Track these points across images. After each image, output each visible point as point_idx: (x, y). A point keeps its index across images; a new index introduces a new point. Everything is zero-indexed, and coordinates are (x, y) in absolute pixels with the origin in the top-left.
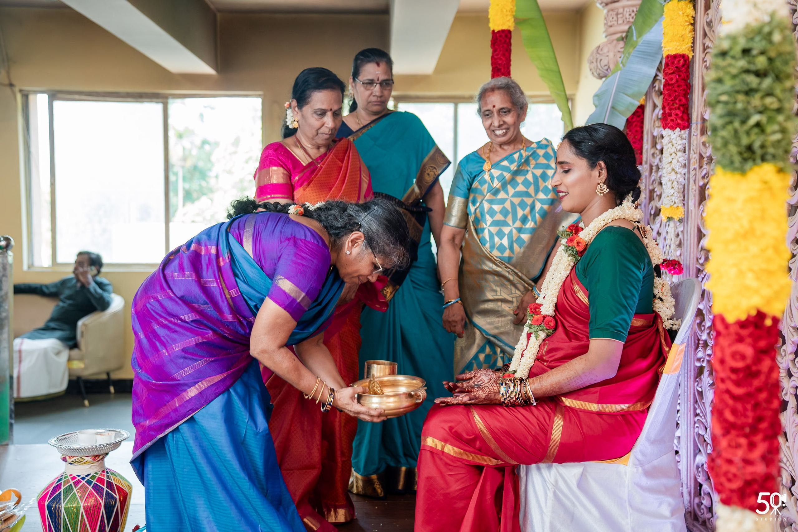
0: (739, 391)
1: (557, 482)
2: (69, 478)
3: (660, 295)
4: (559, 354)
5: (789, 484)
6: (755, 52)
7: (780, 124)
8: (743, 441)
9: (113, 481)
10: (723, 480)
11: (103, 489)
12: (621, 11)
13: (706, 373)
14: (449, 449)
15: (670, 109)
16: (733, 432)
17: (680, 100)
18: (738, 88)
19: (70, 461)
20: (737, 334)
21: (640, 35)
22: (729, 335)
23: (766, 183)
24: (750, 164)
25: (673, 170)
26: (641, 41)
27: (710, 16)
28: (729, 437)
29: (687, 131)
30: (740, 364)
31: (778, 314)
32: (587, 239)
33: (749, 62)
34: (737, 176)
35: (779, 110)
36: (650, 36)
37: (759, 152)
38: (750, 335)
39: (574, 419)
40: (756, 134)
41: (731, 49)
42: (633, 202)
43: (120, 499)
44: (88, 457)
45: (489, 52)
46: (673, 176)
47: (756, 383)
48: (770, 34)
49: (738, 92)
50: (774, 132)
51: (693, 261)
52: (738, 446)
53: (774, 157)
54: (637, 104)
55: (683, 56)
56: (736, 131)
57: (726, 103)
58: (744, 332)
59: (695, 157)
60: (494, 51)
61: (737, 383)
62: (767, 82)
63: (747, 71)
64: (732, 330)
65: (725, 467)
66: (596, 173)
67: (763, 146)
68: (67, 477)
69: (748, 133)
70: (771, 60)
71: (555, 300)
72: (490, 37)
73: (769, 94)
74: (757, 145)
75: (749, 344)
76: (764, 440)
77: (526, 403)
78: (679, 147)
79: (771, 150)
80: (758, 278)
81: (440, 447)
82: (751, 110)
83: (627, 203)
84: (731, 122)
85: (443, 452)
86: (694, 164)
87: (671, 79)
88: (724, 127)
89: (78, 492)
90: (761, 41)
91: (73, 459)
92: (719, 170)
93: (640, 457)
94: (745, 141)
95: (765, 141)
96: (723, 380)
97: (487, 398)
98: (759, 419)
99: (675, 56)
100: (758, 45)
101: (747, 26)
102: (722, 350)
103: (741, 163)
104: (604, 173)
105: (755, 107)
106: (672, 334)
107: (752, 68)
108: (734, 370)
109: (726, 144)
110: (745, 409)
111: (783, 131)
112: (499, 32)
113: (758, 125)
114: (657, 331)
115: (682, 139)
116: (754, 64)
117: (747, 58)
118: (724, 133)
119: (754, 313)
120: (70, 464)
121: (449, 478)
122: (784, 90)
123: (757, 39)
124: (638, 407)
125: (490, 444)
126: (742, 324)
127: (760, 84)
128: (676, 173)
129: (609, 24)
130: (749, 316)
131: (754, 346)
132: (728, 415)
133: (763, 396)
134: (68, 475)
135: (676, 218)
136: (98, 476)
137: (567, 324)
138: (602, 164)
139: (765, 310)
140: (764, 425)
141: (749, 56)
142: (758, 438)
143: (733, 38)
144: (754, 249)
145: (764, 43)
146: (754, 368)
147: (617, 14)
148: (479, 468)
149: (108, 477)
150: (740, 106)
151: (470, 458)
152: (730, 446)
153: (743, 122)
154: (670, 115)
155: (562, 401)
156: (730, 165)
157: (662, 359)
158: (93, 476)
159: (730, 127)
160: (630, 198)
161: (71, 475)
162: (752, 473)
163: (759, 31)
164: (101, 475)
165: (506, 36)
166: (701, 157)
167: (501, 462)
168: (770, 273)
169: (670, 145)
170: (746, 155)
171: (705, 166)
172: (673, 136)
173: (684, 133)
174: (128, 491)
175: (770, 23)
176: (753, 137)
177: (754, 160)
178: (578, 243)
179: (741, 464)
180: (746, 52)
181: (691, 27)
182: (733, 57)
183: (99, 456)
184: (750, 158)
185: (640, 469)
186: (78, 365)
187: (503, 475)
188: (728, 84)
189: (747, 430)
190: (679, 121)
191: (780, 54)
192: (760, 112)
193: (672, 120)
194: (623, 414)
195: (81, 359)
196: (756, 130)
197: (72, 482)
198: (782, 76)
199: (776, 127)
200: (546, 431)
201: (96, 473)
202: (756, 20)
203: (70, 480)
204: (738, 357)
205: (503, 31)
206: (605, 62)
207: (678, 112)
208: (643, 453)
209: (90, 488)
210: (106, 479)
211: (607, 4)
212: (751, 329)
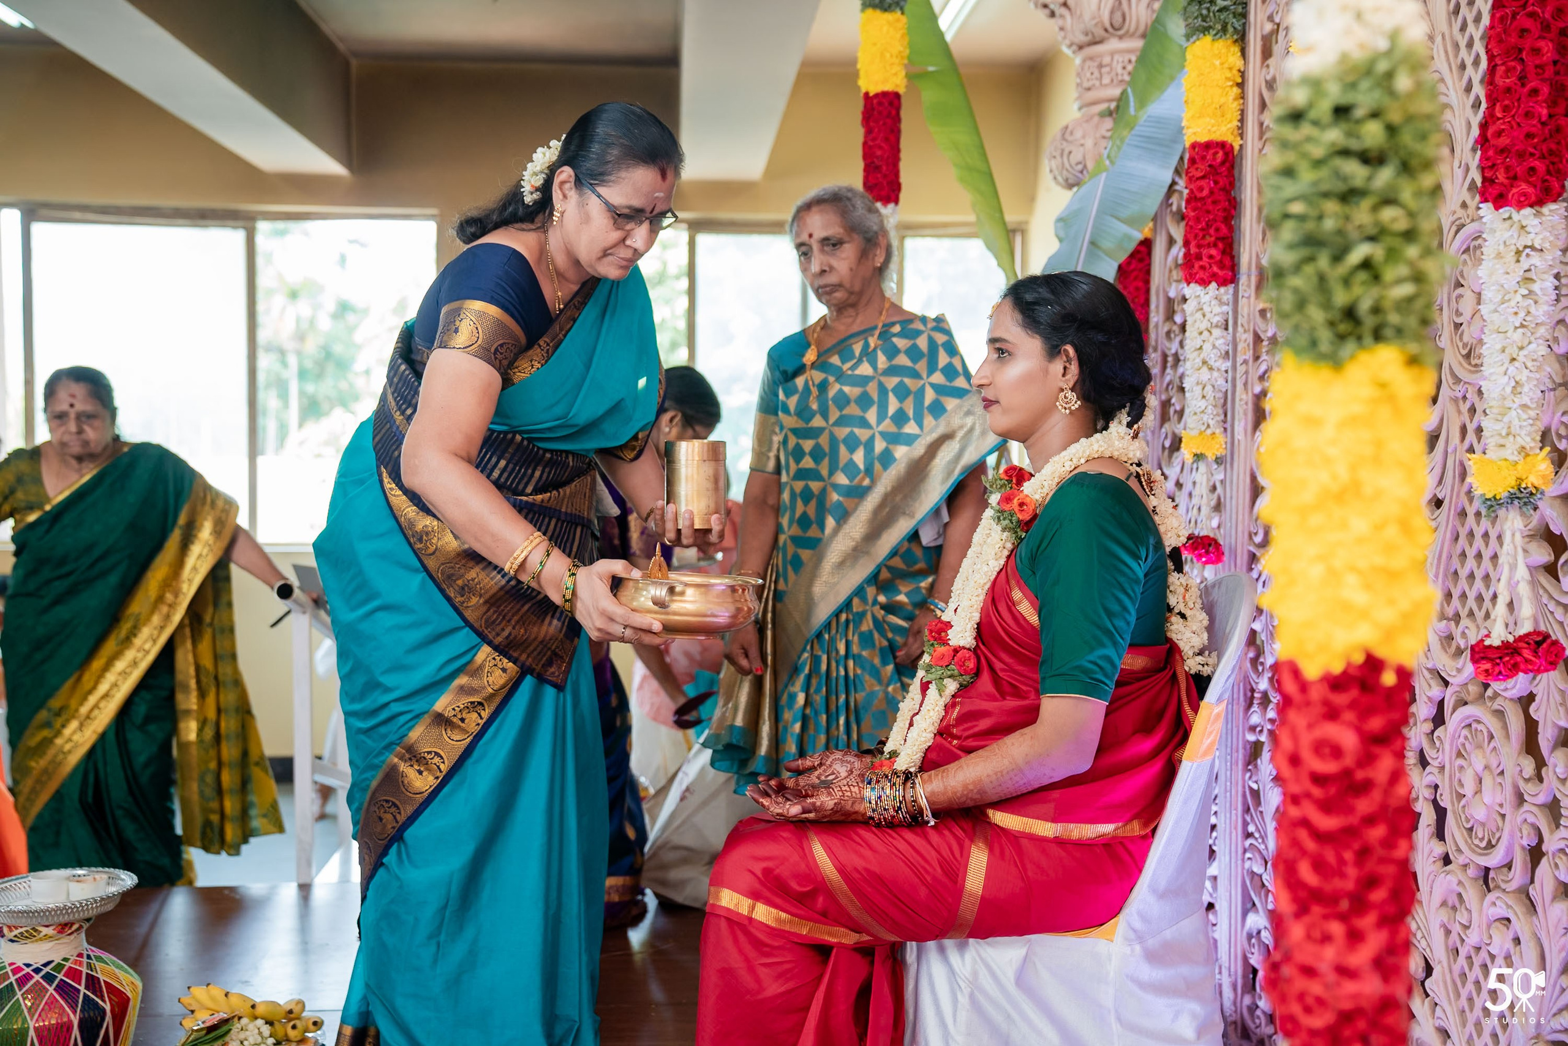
0: (1330, 824)
1: (975, 974)
2: (9, 969)
3: (1181, 607)
4: (984, 724)
6: (1359, 113)
7: (1411, 264)
8: (1337, 928)
9: (99, 976)
10: (1296, 1009)
11: (78, 991)
12: (1106, 60)
13: (1266, 755)
14: (763, 913)
15: (1199, 246)
16: (1317, 910)
17: (1217, 230)
18: (1325, 187)
19: (11, 935)
20: (1326, 703)
21: (1142, 103)
22: (1308, 704)
23: (1383, 385)
24: (1350, 346)
25: (1204, 362)
26: (1143, 116)
27: (1272, 70)
28: (1307, 919)
29: (1231, 288)
30: (1328, 767)
31: (1410, 662)
32: (1037, 497)
33: (1349, 134)
34: (1325, 372)
35: (1409, 235)
36: (1160, 106)
37: (1369, 322)
38: (1352, 706)
39: (1009, 850)
40: (1363, 283)
41: (1310, 105)
42: (1130, 425)
43: (112, 1011)
44: (47, 926)
45: (858, 134)
46: (1205, 375)
47: (1364, 806)
48: (1389, 75)
49: (1326, 195)
50: (1399, 281)
51: (1243, 538)
52: (1326, 938)
53: (1399, 332)
54: (1138, 236)
55: (1223, 145)
56: (1322, 279)
57: (1301, 218)
58: (1341, 699)
59: (1245, 338)
60: (869, 131)
61: (1326, 807)
62: (1385, 175)
63: (1345, 153)
64: (1315, 694)
65: (1301, 983)
66: (1057, 366)
67: (1376, 310)
68: (4, 967)
69: (1346, 282)
70: (1392, 130)
71: (976, 617)
72: (860, 105)
73: (1388, 201)
74: (1365, 306)
75: (1350, 724)
76: (1381, 924)
77: (916, 820)
78: (1216, 320)
79: (1394, 318)
80: (1368, 587)
81: (744, 910)
82: (1354, 234)
83: (1118, 428)
84: (1311, 259)
85: (750, 920)
86: (1245, 353)
87: (1201, 189)
88: (1297, 268)
89: (24, 999)
90: (1371, 89)
91: (16, 932)
92: (1287, 358)
93: (1138, 924)
94: (1341, 298)
95: (1381, 298)
96: (1296, 800)
97: (840, 810)
98: (1371, 882)
99: (1208, 145)
100: (1365, 99)
101: (1344, 58)
102: (1295, 737)
103: (1332, 343)
104: (1074, 368)
105: (1361, 227)
106: (1200, 683)
107: (1354, 145)
108: (1318, 779)
109: (1301, 304)
110: (1342, 862)
111: (1418, 278)
112: (877, 95)
113: (1366, 264)
114: (1174, 678)
115: (1221, 303)
116: (1358, 137)
117: (1344, 126)
118: (1296, 281)
119: (1359, 658)
120: (12, 941)
121: (763, 972)
122: (1418, 194)
123: (1365, 85)
124: (1135, 828)
125: (843, 901)
126: (1335, 683)
127: (1370, 179)
128: (1211, 369)
129: (1086, 84)
130: (1349, 665)
131: (1359, 730)
132: (1306, 873)
133: (1377, 833)
134: (6, 964)
135: (1211, 457)
136: (68, 964)
137: (998, 665)
138: (1070, 351)
139: (1381, 652)
140: (1378, 895)
141: (1348, 120)
142: (1367, 922)
143: (1315, 84)
144: (1360, 525)
145: (1378, 94)
146: (1360, 775)
147: (1101, 66)
148: (823, 950)
149: (89, 966)
150: (1329, 224)
151: (804, 929)
152: (1309, 937)
153: (1338, 258)
154: (1199, 257)
155: (987, 816)
156: (1311, 349)
157: (1180, 733)
158: (59, 964)
159: (1309, 269)
160: (1124, 417)
161: (11, 964)
162: (1355, 996)
163: (1368, 70)
164: (76, 962)
165: (891, 104)
166: (1258, 339)
167: (866, 938)
168: (1392, 575)
169: (1199, 315)
170: (1343, 327)
171: (1264, 357)
172: (1205, 299)
173: (1227, 292)
174: (129, 994)
175: (1389, 53)
176: (1357, 290)
177: (1359, 338)
178: (1021, 504)
179: (1331, 977)
180: (1341, 112)
181: (1236, 91)
182: (1316, 123)
183: (72, 924)
184: (1350, 334)
185: (1138, 948)
187: (872, 963)
188: (1307, 176)
189: (1344, 905)
190: (1215, 269)
191: (1410, 119)
192: (1372, 239)
193: (1202, 268)
194: (1106, 844)
196: (1362, 276)
197: (13, 979)
198: (1414, 162)
199: (1403, 270)
200: (955, 874)
201: (66, 960)
202: (1362, 46)
203: (10, 974)
204: (1327, 751)
205: (884, 95)
206: (1077, 156)
207: (1213, 252)
208: (1143, 917)
209: (51, 989)
210: (84, 970)
211: (1081, 48)
212: (1354, 693)
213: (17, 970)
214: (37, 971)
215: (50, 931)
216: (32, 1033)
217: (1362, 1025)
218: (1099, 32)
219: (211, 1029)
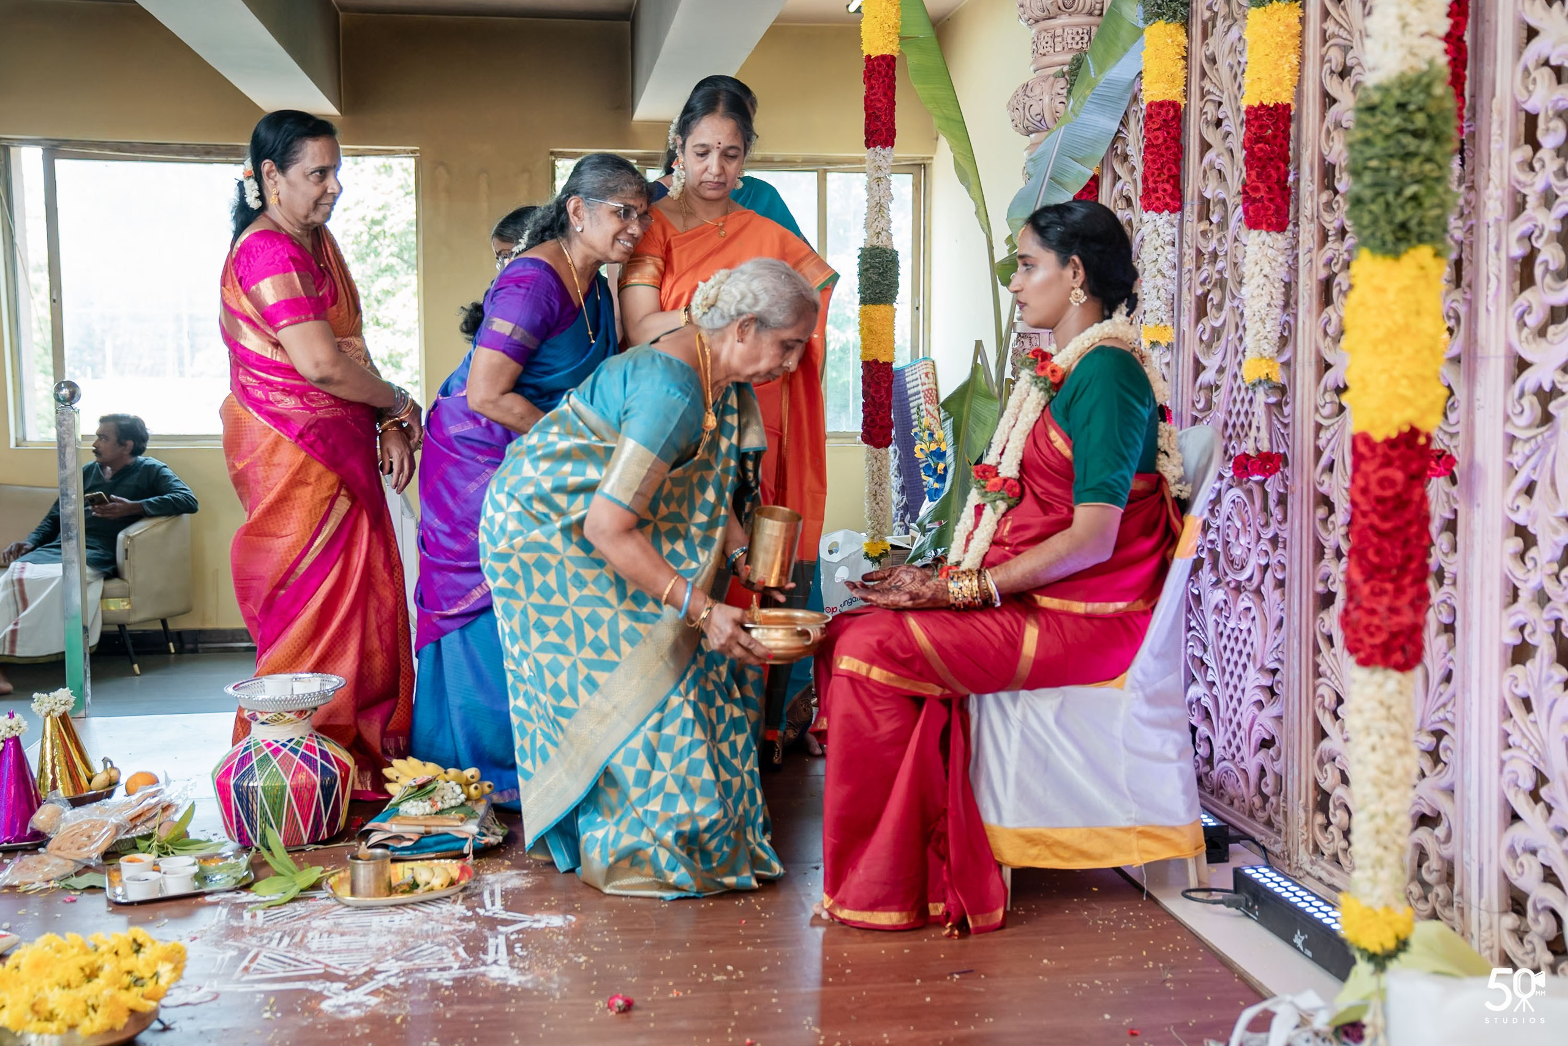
0: (1387, 526)
1: (1025, 716)
3: (1166, 448)
4: (1028, 534)
5: (1333, 705)
6: (1412, 107)
7: (1438, 197)
8: (1389, 586)
9: (327, 750)
11: (316, 760)
12: (1059, 32)
14: (877, 674)
15: (1155, 182)
16: (1377, 577)
17: (1170, 170)
18: (1392, 151)
19: (263, 719)
20: (1385, 455)
21: (1102, 69)
22: (1373, 457)
23: (1422, 268)
24: (1402, 247)
25: (1159, 271)
26: (1102, 79)
27: (1211, 49)
28: (1372, 583)
29: (1178, 215)
30: (1387, 493)
31: (1432, 431)
32: (1064, 366)
33: (1405, 120)
34: (1390, 261)
36: (1121, 71)
37: (1415, 231)
38: (1401, 457)
39: (1053, 624)
40: (1413, 208)
41: (1382, 103)
42: (1128, 315)
43: (340, 775)
44: (289, 712)
45: (860, 90)
46: (1160, 280)
47: (1408, 516)
48: (1429, 86)
49: (1391, 156)
50: (1433, 207)
52: (1383, 592)
53: (1431, 237)
54: (1091, 173)
55: (1174, 105)
56: (1388, 205)
57: (1376, 170)
58: (1394, 454)
59: (1190, 253)
60: (870, 88)
61: (1384, 518)
62: (1427, 145)
63: (1402, 131)
64: (1379, 451)
66: (1069, 272)
67: (1421, 224)
69: (1402, 207)
70: (1430, 117)
71: (1020, 455)
72: (863, 66)
73: (1429, 159)
74: (1413, 224)
75: (1399, 468)
76: (1413, 584)
77: (985, 604)
78: (1168, 239)
79: (1429, 229)
80: (1412, 386)
81: (863, 672)
82: (1407, 179)
83: (1120, 316)
84: (1382, 194)
85: (868, 679)
86: (1189, 264)
87: (1157, 138)
88: (1372, 199)
89: (279, 765)
90: (1418, 94)
91: (268, 717)
92: (1365, 254)
93: (1140, 677)
94: (1400, 217)
95: (1423, 217)
96: (1364, 514)
97: (933, 599)
98: (1408, 559)
99: (1161, 105)
101: (1403, 74)
102: (1366, 476)
103: (1394, 243)
104: (1081, 272)
105: (1412, 175)
107: (1411, 127)
108: (1380, 500)
110: (1393, 547)
111: (1441, 206)
112: (877, 58)
113: (1414, 198)
114: (1163, 499)
115: (1173, 225)
116: (1412, 122)
117: (1403, 115)
118: (1372, 206)
119: (1406, 429)
120: (264, 723)
121: (876, 715)
123: (1415, 91)
124: (1140, 605)
125: (934, 665)
126: (1390, 443)
127: (1418, 147)
128: (1164, 276)
129: (1042, 51)
130: (1400, 433)
131: (1404, 471)
132: (1371, 555)
133: (1413, 531)
135: (1164, 343)
136: (303, 742)
137: (1038, 490)
138: (1076, 258)
139: (1419, 425)
140: (1412, 566)
141: (1405, 112)
142: (1407, 580)
143: (1384, 89)
144: (1408, 350)
145: (1422, 97)
146: (1404, 497)
147: (1054, 37)
148: (919, 701)
149: (319, 744)
150: (1394, 173)
151: (907, 685)
152: (1373, 593)
153: (1398, 193)
154: (1155, 190)
155: (1035, 601)
156: (1380, 247)
157: (1171, 538)
158: (298, 742)
159: (1381, 200)
160: (1123, 308)
161: (265, 740)
163: (1417, 81)
164: (309, 741)
165: (888, 65)
166: (1199, 253)
167: (947, 692)
168: (1424, 379)
169: (1155, 235)
170: (1400, 234)
171: (1205, 267)
172: (1160, 222)
173: (1175, 217)
175: (1428, 73)
176: (1409, 212)
177: (1409, 241)
178: (1053, 371)
179: (1386, 614)
180: (1401, 106)
181: (1183, 62)
182: (1384, 113)
183: (305, 711)
184: (1404, 238)
185: (1140, 693)
186: (118, 606)
187: (950, 711)
188: (1380, 146)
189: (1394, 572)
190: (1168, 200)
191: (1441, 111)
192: (1418, 182)
193: (1158, 199)
194: (1119, 616)
195: (126, 596)
196: (1413, 204)
197: (267, 751)
198: (1442, 137)
199: (1434, 200)
200: (1014, 643)
201: (302, 738)
202: (1412, 68)
203: (267, 747)
204: (1386, 484)
205: (883, 57)
206: (1036, 109)
207: (1167, 186)
208: (1144, 673)
209: (297, 758)
210: (317, 747)
211: (1037, 21)
212: (1403, 449)
213: (269, 745)
214: (284, 745)
215: (292, 716)
216: (289, 789)
217: (1401, 640)
218: (1053, 10)
219: (422, 787)
